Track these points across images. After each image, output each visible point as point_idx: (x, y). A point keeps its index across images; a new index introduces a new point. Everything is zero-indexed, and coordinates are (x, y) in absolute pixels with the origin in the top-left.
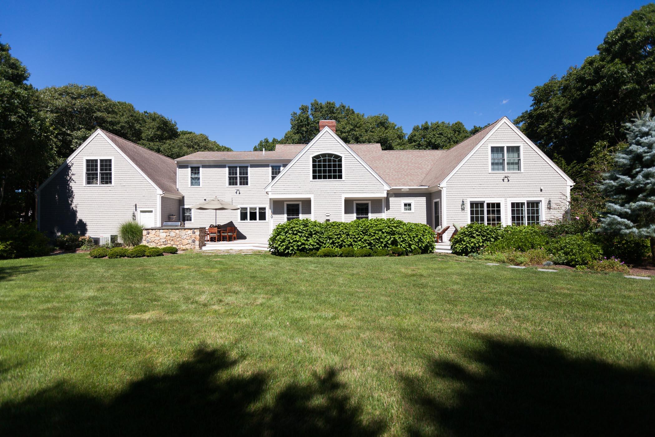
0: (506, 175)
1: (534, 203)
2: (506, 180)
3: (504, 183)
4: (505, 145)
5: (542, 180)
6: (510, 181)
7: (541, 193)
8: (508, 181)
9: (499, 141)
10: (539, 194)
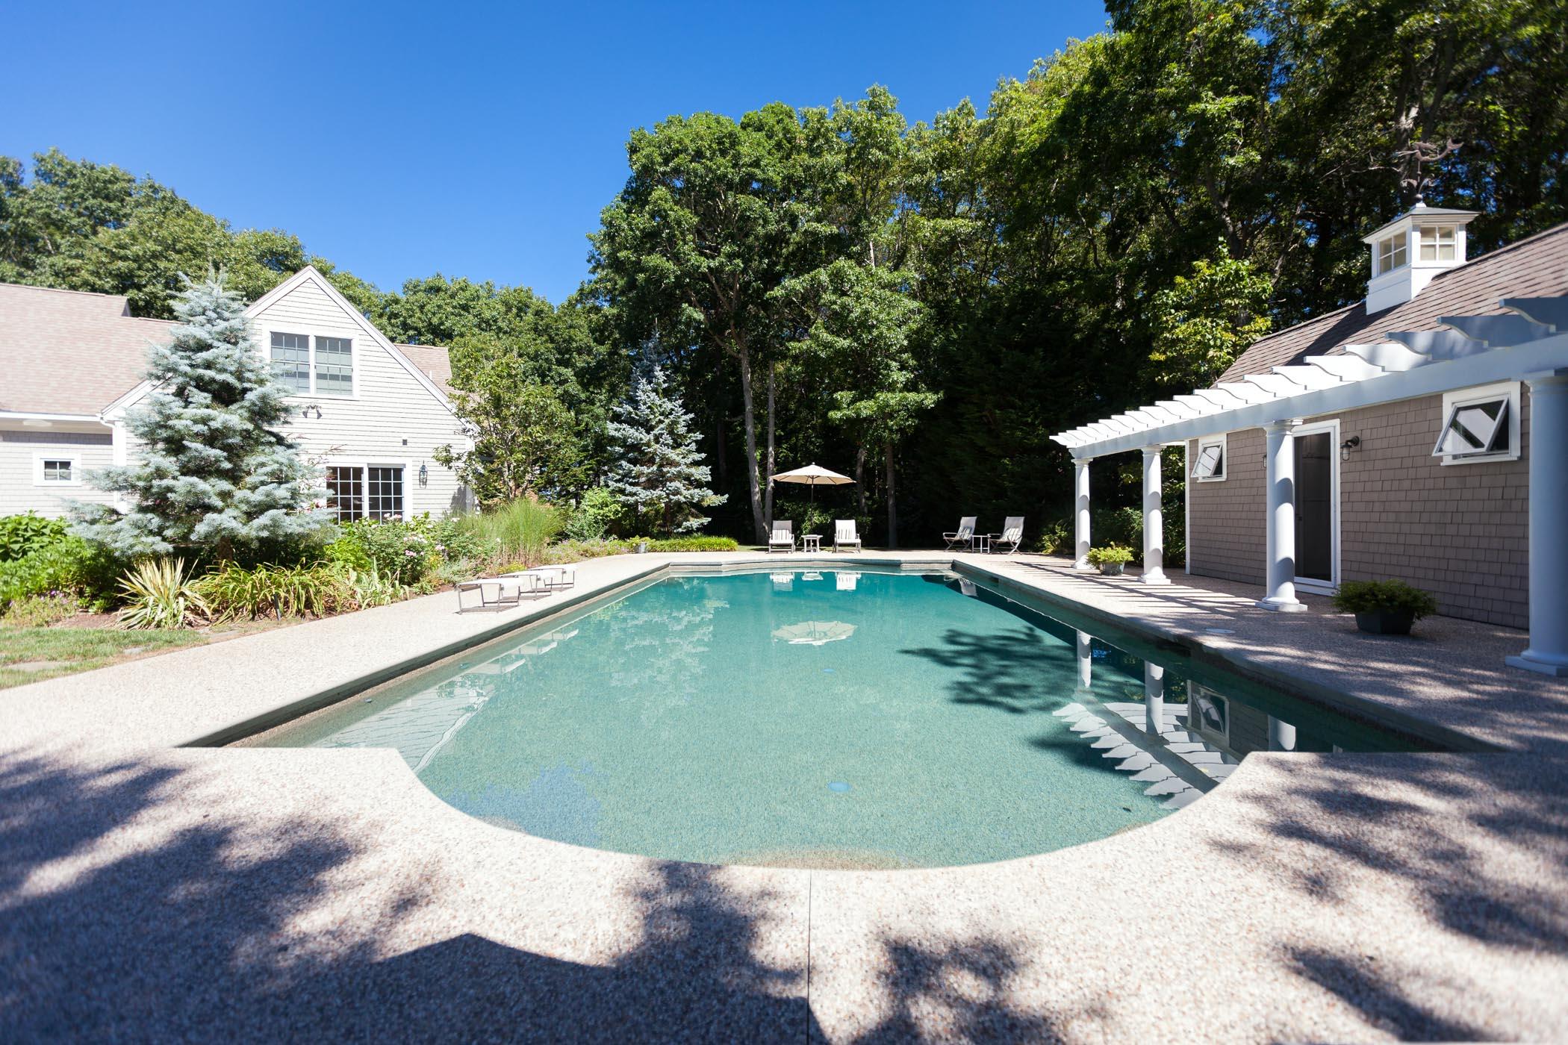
0: (313, 402)
1: (390, 470)
2: (312, 413)
3: (305, 420)
4: (312, 332)
5: (407, 420)
6: (323, 416)
7: (404, 448)
8: (319, 416)
9: (293, 320)
10: (398, 449)
